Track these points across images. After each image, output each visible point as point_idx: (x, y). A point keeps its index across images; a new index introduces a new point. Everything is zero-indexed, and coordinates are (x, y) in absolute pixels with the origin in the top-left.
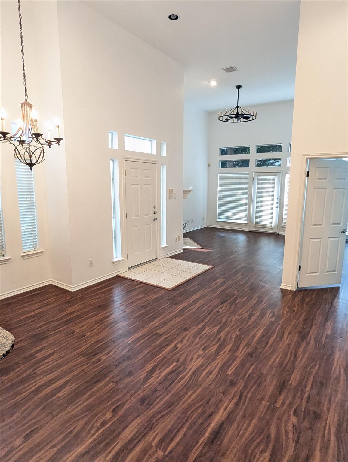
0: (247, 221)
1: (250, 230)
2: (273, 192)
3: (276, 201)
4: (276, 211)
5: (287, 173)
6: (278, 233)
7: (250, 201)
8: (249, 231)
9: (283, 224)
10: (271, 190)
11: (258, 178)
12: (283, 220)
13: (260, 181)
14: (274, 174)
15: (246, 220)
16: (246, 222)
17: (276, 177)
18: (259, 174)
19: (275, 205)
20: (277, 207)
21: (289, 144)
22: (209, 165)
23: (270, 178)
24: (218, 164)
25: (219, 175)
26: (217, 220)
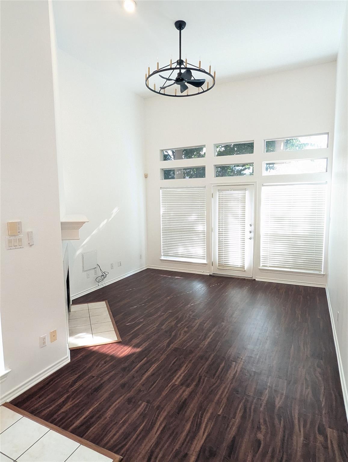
0: (206, 260)
1: (211, 274)
2: (244, 215)
3: (248, 228)
4: (249, 245)
5: (263, 185)
6: (253, 278)
7: (210, 230)
8: (210, 275)
9: (261, 265)
10: (240, 212)
11: (219, 194)
12: (261, 258)
13: (223, 198)
14: (243, 187)
15: (204, 259)
16: (205, 261)
17: (246, 191)
18: (221, 188)
19: (248, 235)
20: (250, 239)
21: (264, 140)
22: (146, 176)
23: (237, 194)
24: (159, 175)
25: (161, 190)
26: (163, 258)
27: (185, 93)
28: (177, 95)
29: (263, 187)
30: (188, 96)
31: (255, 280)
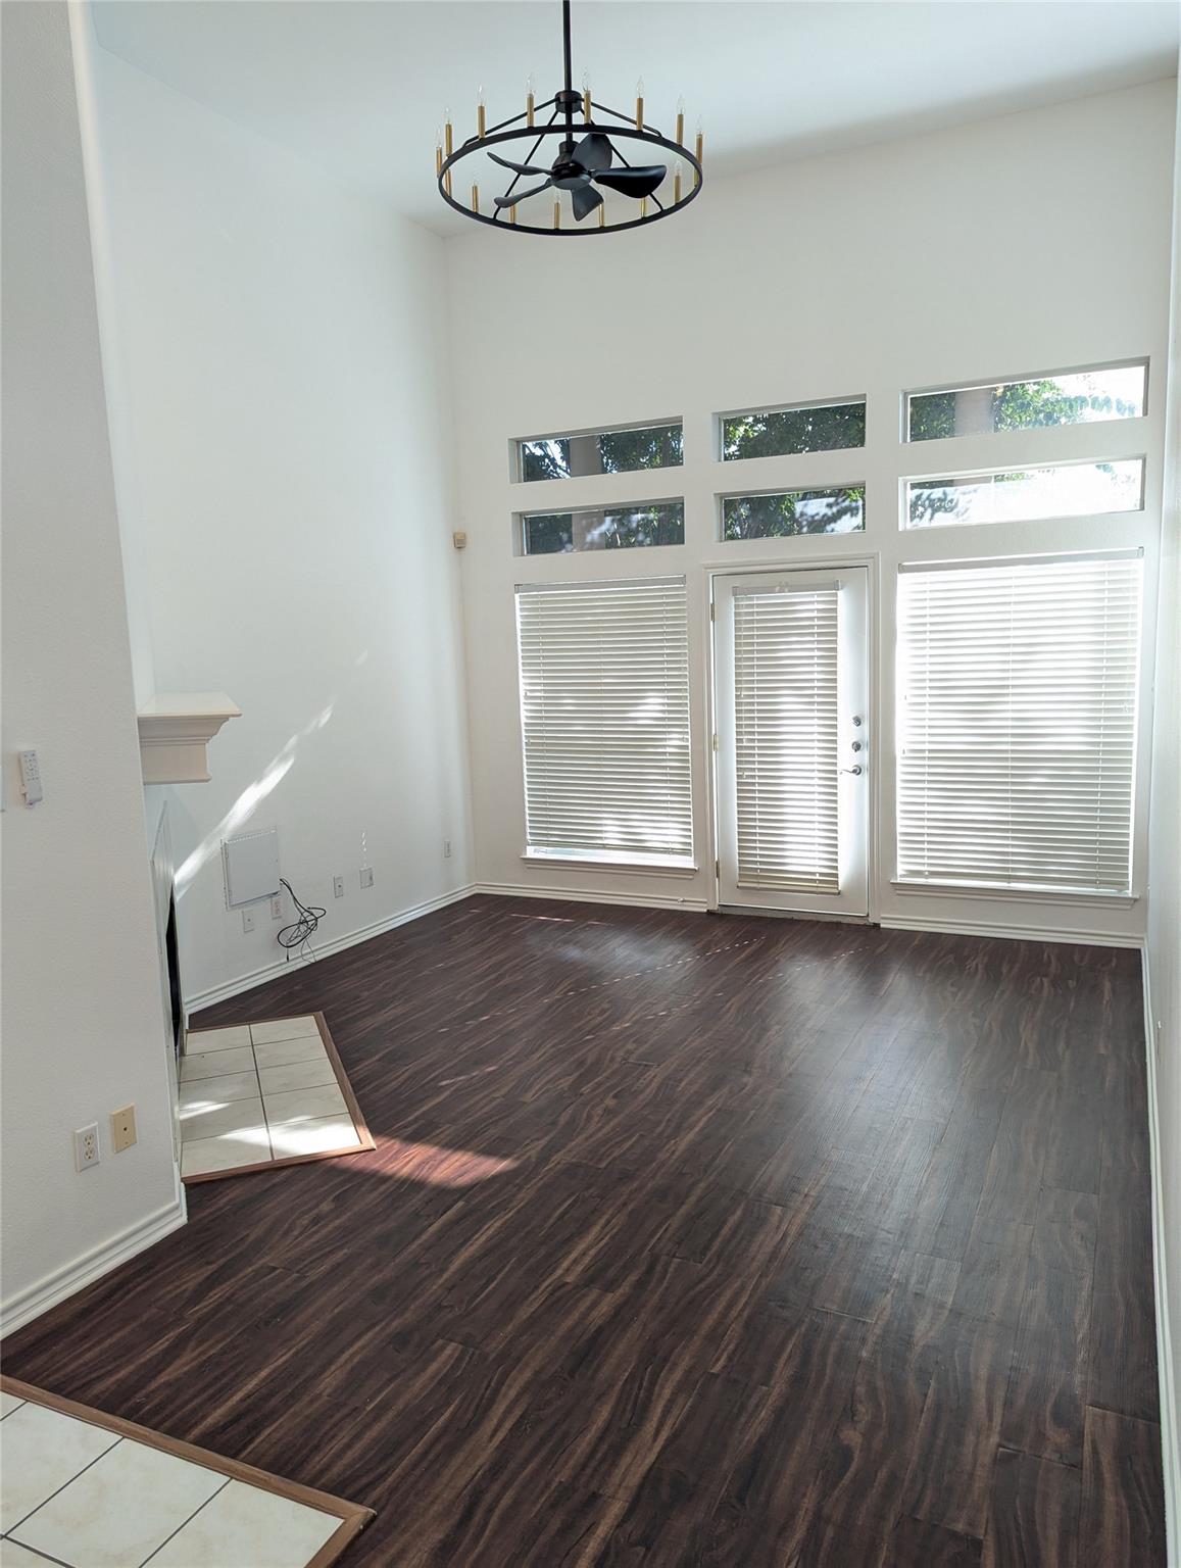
0: (692, 858)
1: (714, 907)
2: (832, 681)
3: (847, 733)
4: (853, 794)
5: (903, 569)
6: (872, 920)
7: (704, 742)
8: (709, 912)
9: (901, 868)
10: (816, 673)
11: (736, 607)
12: (899, 845)
13: (752, 621)
14: (826, 575)
15: (685, 852)
16: (688, 862)
17: (840, 593)
18: (744, 582)
19: (847, 758)
20: (857, 771)
21: (905, 395)
22: (459, 543)
23: (809, 604)
24: (506, 536)
25: (517, 596)
26: (531, 852)
27: (592, 220)
28: (561, 228)
29: (900, 577)
30: (603, 230)
31: (877, 926)
